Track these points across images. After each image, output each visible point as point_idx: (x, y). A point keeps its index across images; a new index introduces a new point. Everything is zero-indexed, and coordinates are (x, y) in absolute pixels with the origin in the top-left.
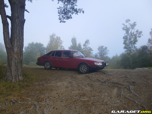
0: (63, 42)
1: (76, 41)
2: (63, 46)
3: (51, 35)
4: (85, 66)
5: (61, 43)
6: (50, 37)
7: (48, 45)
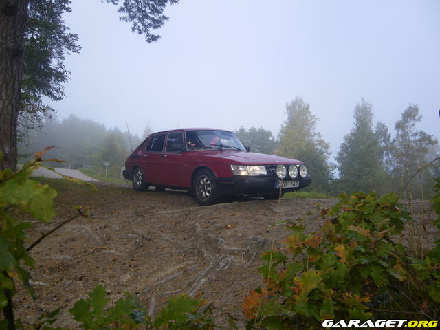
0: (317, 119)
1: (372, 115)
2: (319, 134)
3: (290, 104)
4: (207, 181)
5: (313, 123)
6: (287, 109)
7: (282, 132)
